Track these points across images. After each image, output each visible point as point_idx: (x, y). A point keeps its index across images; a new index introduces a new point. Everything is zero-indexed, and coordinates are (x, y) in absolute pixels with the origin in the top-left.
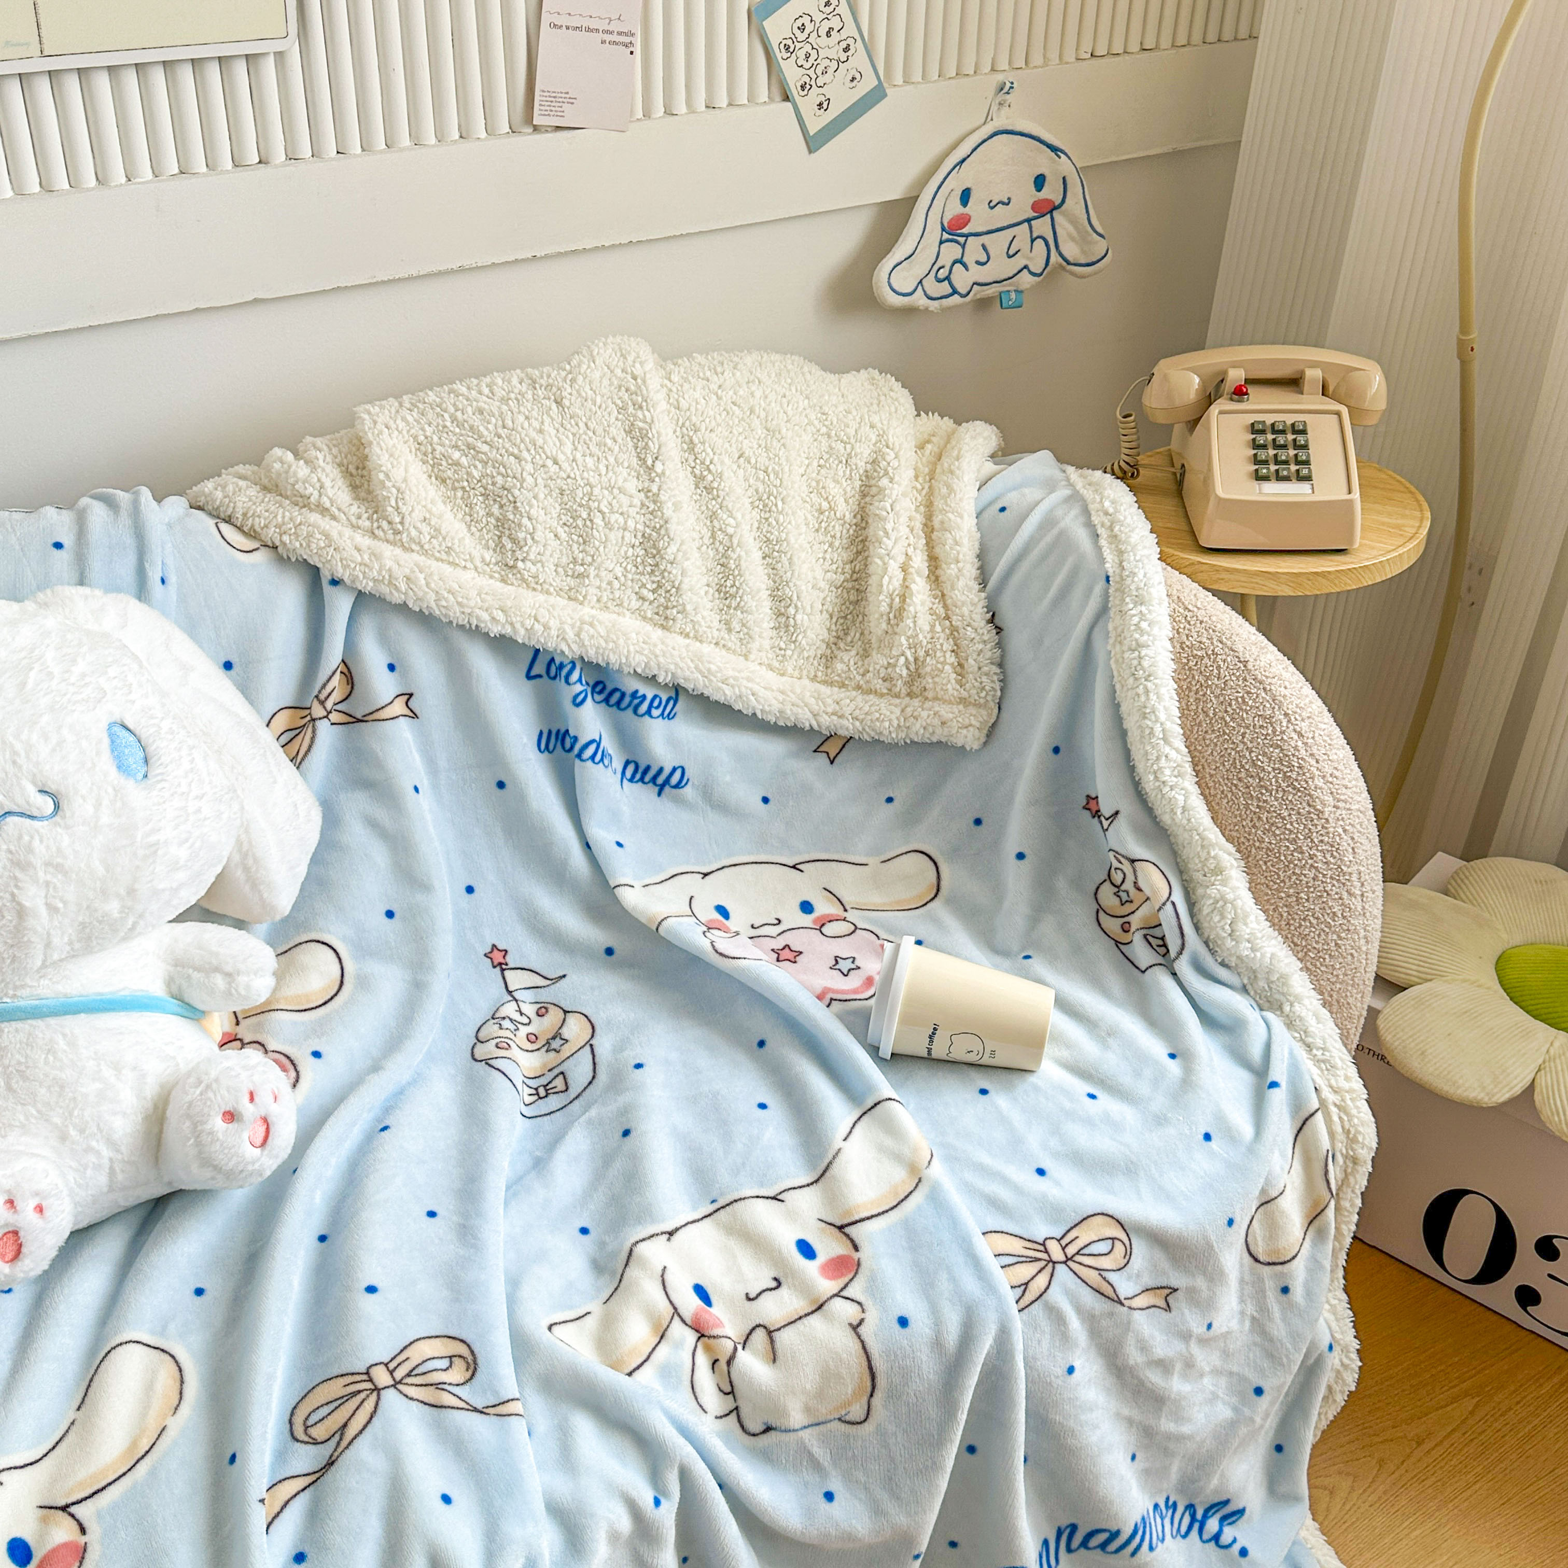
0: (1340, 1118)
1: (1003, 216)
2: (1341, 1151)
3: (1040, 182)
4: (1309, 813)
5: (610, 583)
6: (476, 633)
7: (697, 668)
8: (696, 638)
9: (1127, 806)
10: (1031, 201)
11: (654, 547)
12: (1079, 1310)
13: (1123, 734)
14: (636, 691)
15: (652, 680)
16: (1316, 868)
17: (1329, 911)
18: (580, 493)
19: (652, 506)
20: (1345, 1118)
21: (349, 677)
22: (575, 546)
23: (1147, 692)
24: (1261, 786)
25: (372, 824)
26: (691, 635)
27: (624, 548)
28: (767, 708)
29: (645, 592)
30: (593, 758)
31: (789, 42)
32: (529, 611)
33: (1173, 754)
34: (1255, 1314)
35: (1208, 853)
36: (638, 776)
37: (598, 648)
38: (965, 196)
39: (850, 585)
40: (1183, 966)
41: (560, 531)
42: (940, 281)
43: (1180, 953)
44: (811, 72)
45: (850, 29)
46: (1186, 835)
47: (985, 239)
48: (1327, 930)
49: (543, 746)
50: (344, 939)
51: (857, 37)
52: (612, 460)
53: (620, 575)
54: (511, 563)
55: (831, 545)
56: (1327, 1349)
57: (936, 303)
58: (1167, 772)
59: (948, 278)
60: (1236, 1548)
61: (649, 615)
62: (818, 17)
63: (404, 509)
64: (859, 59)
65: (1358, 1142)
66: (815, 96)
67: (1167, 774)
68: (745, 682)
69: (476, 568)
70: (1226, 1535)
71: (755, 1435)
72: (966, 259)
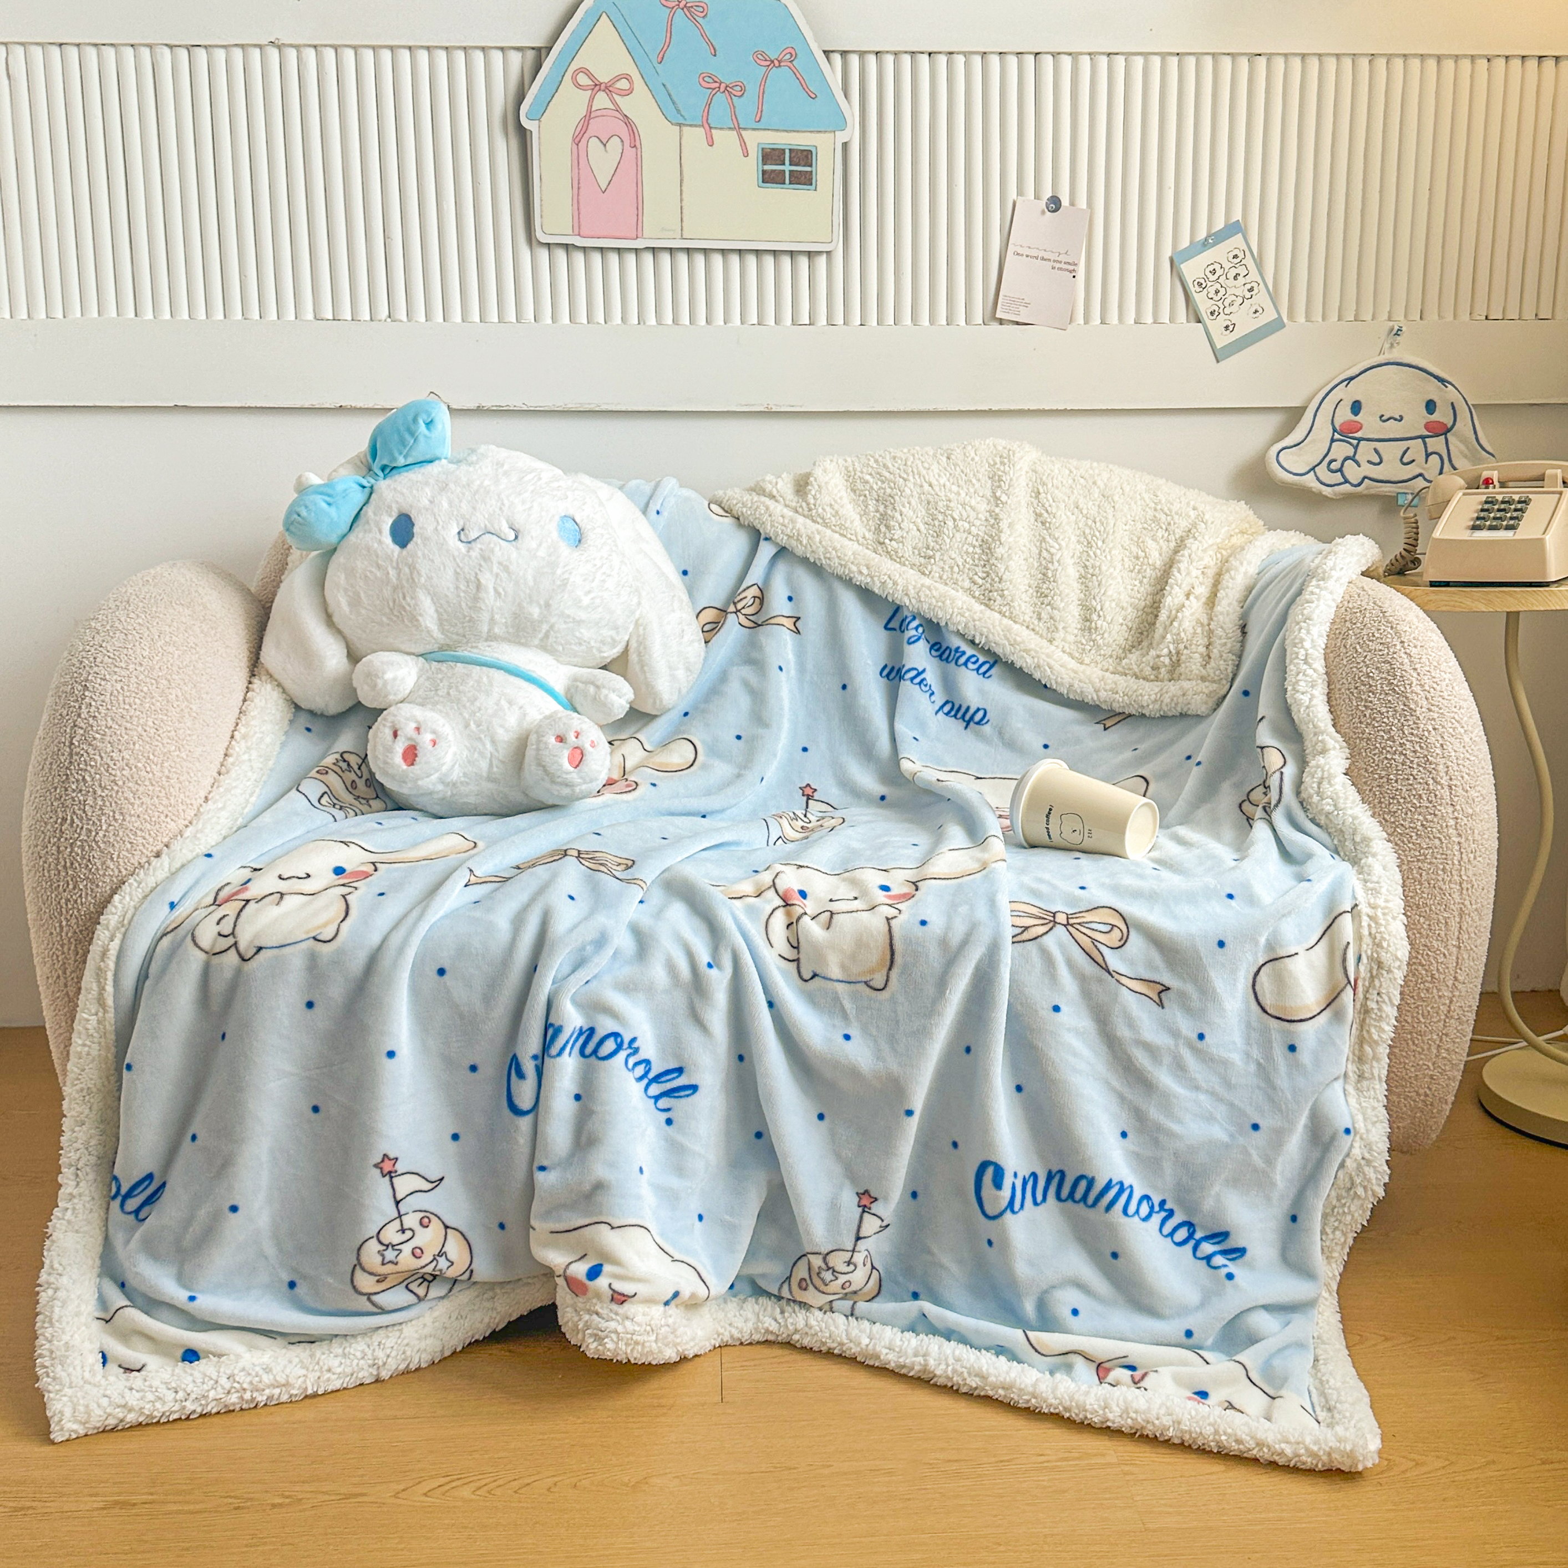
0: (1369, 926)
1: (1392, 429)
2: (1366, 952)
3: (1431, 406)
4: (1403, 710)
5: (952, 568)
6: (848, 582)
7: (1005, 636)
8: (1010, 618)
9: (1271, 713)
10: (1424, 421)
11: (989, 549)
12: (1070, 964)
14: (959, 648)
15: (972, 642)
16: (1405, 755)
17: (1414, 792)
18: (940, 504)
19: (992, 521)
20: (1373, 925)
22: (930, 539)
23: (1300, 629)
25: (746, 684)
26: (1007, 614)
27: (966, 546)
28: (1059, 680)
29: (976, 578)
30: (912, 679)
31: (1202, 281)
32: (885, 571)
33: (1310, 672)
34: (1262, 1061)
36: (953, 713)
37: (930, 604)
38: (1356, 407)
39: (1150, 610)
40: (1278, 817)
41: (922, 527)
42: (1333, 471)
43: (1276, 805)
44: (1220, 303)
45: (1254, 275)
47: (1378, 445)
48: (1413, 810)
49: (885, 673)
50: (703, 742)
51: (1260, 281)
52: (972, 490)
53: (960, 564)
54: (882, 540)
55: (1141, 582)
56: (1343, 1129)
57: (1329, 489)
58: (1302, 683)
59: (1340, 470)
60: (1224, 1272)
61: (977, 594)
62: (1227, 265)
63: (818, 496)
64: (1262, 298)
65: (1382, 948)
66: (1222, 321)
67: (1302, 686)
68: (1044, 656)
69: (858, 541)
70: (1219, 1260)
71: (806, 981)
72: (1357, 457)
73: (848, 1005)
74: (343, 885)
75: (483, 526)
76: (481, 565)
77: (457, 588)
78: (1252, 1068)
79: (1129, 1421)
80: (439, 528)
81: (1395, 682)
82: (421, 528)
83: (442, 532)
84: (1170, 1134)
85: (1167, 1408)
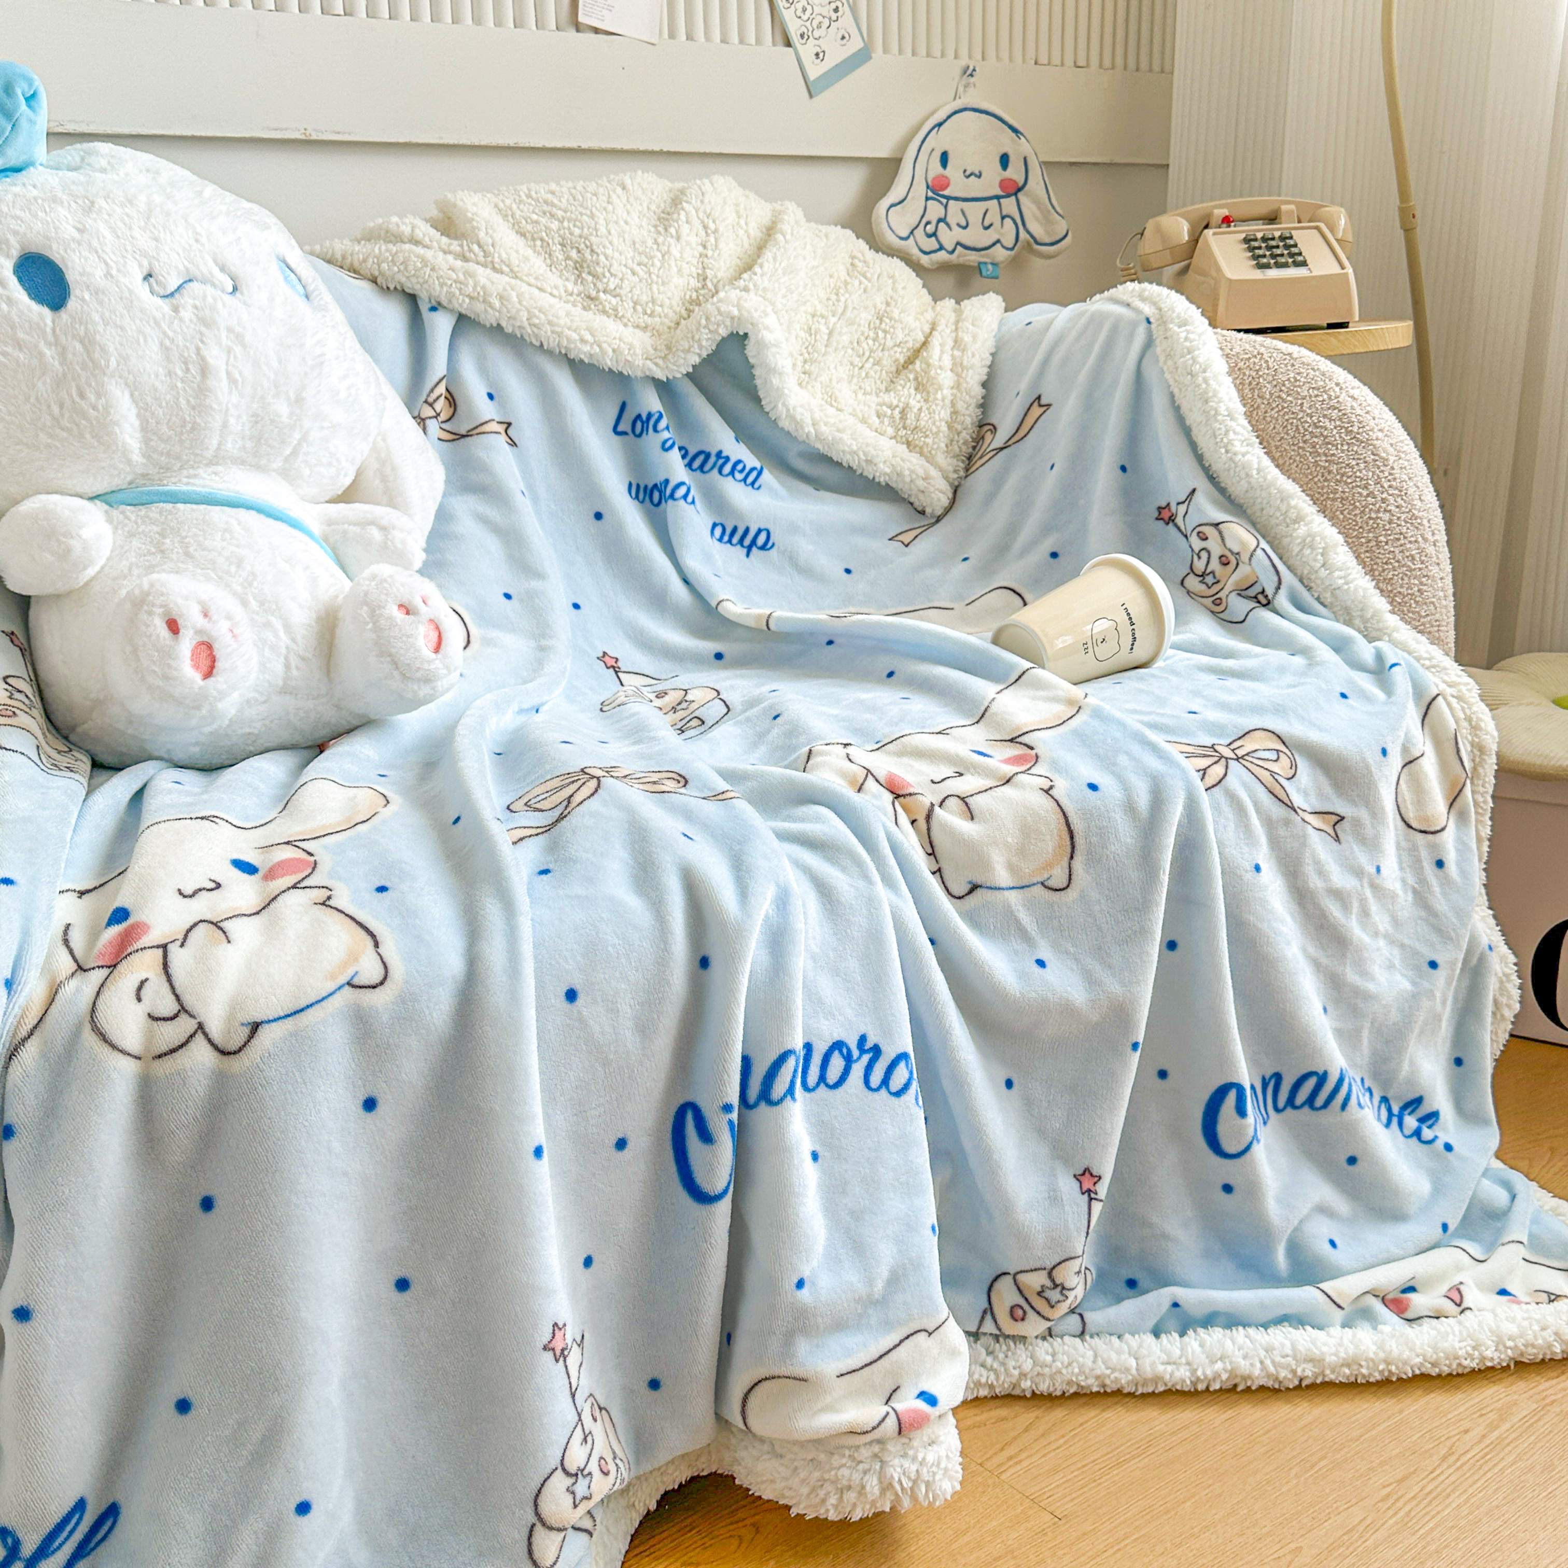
0: (1461, 707)
1: (975, 188)
3: (1004, 160)
4: (1375, 461)
9: (1202, 484)
10: (998, 179)
12: (1257, 808)
13: (1187, 431)
14: (720, 452)
16: (1390, 511)
17: (1407, 554)
20: (1465, 709)
21: (452, 400)
24: (1328, 443)
25: (484, 521)
34: (1416, 885)
35: (1289, 504)
36: (727, 538)
38: (944, 159)
40: (1282, 601)
42: (929, 236)
43: (1278, 588)
44: (808, 24)
46: (1264, 494)
47: (964, 205)
48: (1408, 573)
56: (1487, 948)
57: (928, 257)
59: (934, 234)
60: (1439, 1144)
64: (847, 21)
65: (1481, 730)
66: (812, 46)
70: (1427, 1134)
71: (959, 898)
72: (948, 219)
73: (1025, 918)
74: (294, 887)
75: (181, 267)
76: (201, 333)
77: (170, 374)
78: (1410, 897)
79: (1509, 1352)
80: (114, 272)
81: (1355, 429)
82: (81, 274)
83: (122, 279)
84: (1367, 997)
85: (1538, 1321)
